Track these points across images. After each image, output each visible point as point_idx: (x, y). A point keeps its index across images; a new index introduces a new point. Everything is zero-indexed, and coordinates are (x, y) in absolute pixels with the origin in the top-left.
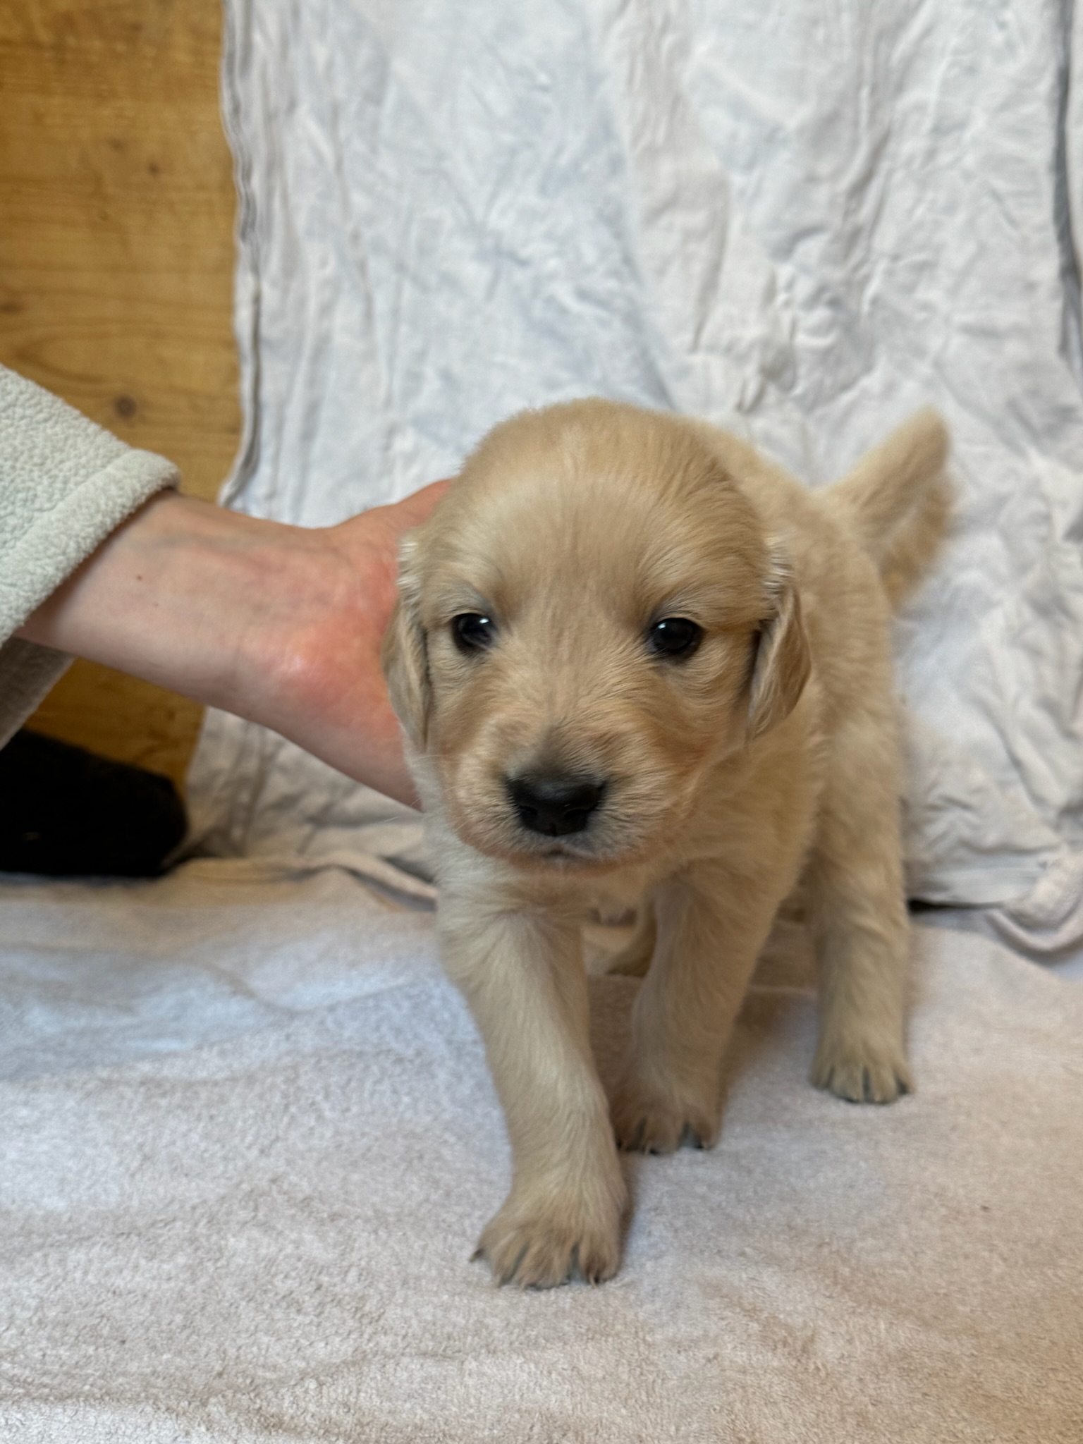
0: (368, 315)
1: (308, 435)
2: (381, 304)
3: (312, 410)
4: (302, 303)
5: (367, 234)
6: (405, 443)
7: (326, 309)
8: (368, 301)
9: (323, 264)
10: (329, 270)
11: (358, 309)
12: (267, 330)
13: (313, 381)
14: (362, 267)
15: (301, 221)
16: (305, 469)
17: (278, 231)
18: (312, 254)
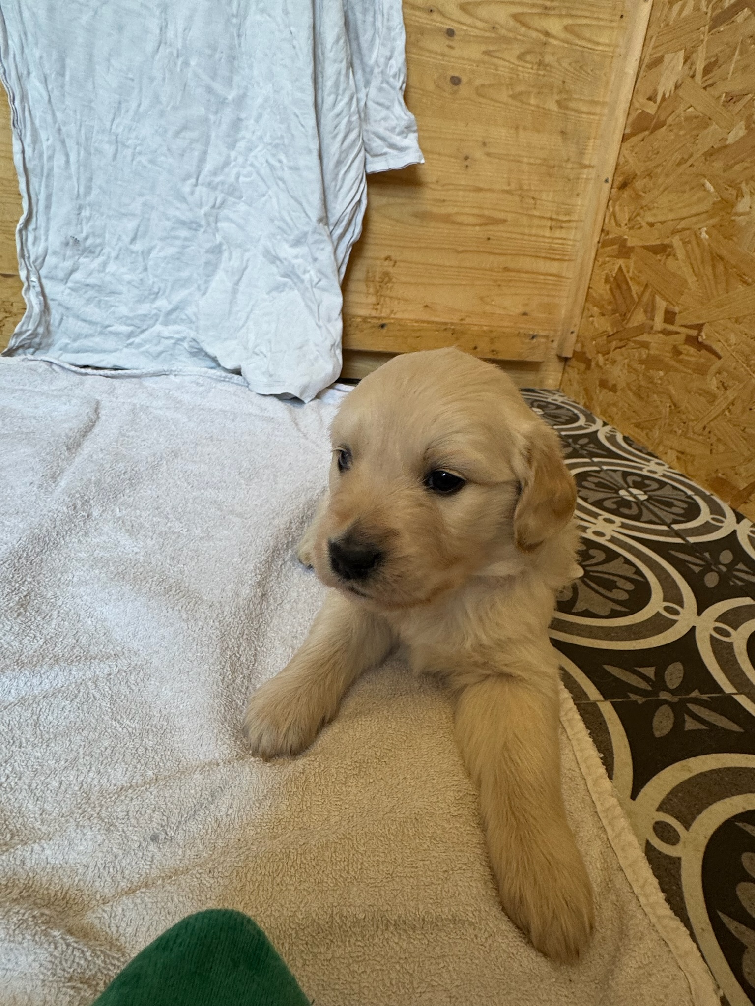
0: (68, 162)
1: (48, 207)
2: (73, 158)
3: (49, 197)
4: (41, 155)
5: (64, 129)
6: (86, 213)
7: (51, 158)
8: (67, 155)
9: (48, 139)
10: (50, 142)
11: (63, 159)
12: (28, 165)
13: (47, 186)
14: (63, 142)
15: (37, 122)
16: (48, 220)
17: (28, 124)
18: (43, 135)
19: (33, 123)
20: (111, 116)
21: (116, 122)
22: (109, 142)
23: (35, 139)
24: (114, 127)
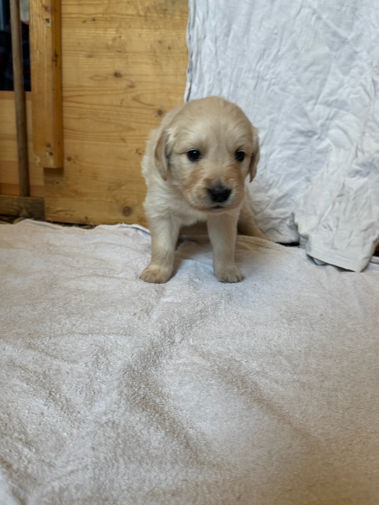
5: (223, 72)
9: (209, 80)
15: (204, 69)
17: (198, 71)
18: (207, 77)
19: (201, 69)
20: (257, 60)
21: (260, 64)
22: (253, 78)
23: (201, 81)
24: (258, 67)
